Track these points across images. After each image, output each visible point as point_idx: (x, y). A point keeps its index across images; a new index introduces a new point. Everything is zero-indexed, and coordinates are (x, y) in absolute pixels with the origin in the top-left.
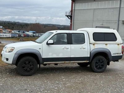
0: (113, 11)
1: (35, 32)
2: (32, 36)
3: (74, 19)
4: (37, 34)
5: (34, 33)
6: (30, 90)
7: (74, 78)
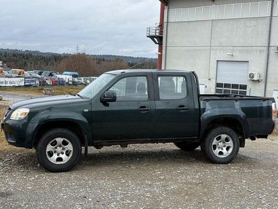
0: (255, 26)
1: (76, 73)
2: (70, 83)
3: (168, 43)
4: (82, 78)
5: (74, 76)
6: (93, 199)
7: (182, 173)
